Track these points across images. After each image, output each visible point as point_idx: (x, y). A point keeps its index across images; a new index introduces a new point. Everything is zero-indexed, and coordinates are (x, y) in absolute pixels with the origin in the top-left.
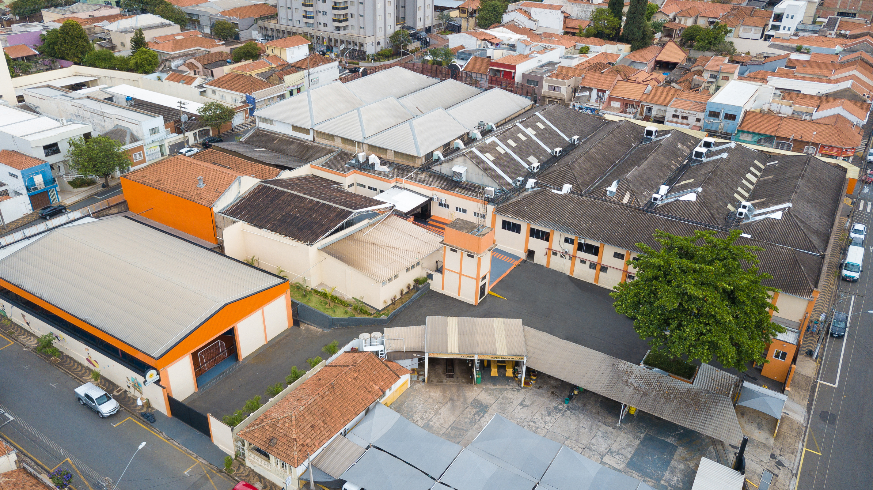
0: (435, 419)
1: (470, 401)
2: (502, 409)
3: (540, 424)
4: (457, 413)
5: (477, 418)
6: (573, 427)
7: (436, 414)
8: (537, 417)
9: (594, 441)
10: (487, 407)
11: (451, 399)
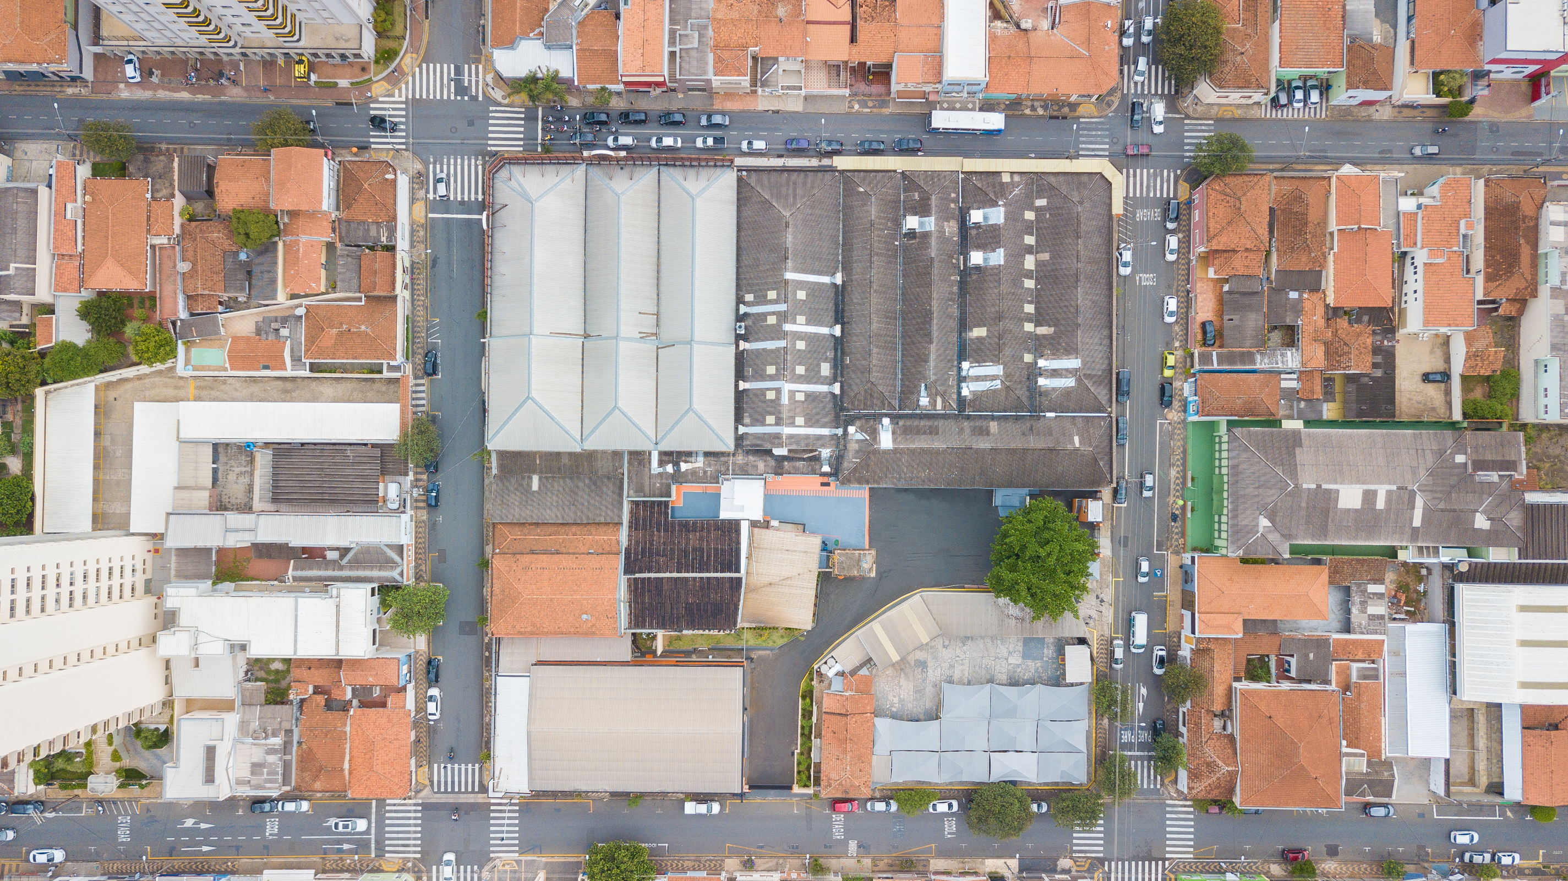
0: (902, 692)
1: (913, 663)
2: (935, 658)
3: (963, 656)
4: (911, 678)
5: (925, 675)
6: (982, 646)
7: (900, 687)
8: (958, 651)
9: (998, 651)
10: (925, 662)
11: (901, 669)
